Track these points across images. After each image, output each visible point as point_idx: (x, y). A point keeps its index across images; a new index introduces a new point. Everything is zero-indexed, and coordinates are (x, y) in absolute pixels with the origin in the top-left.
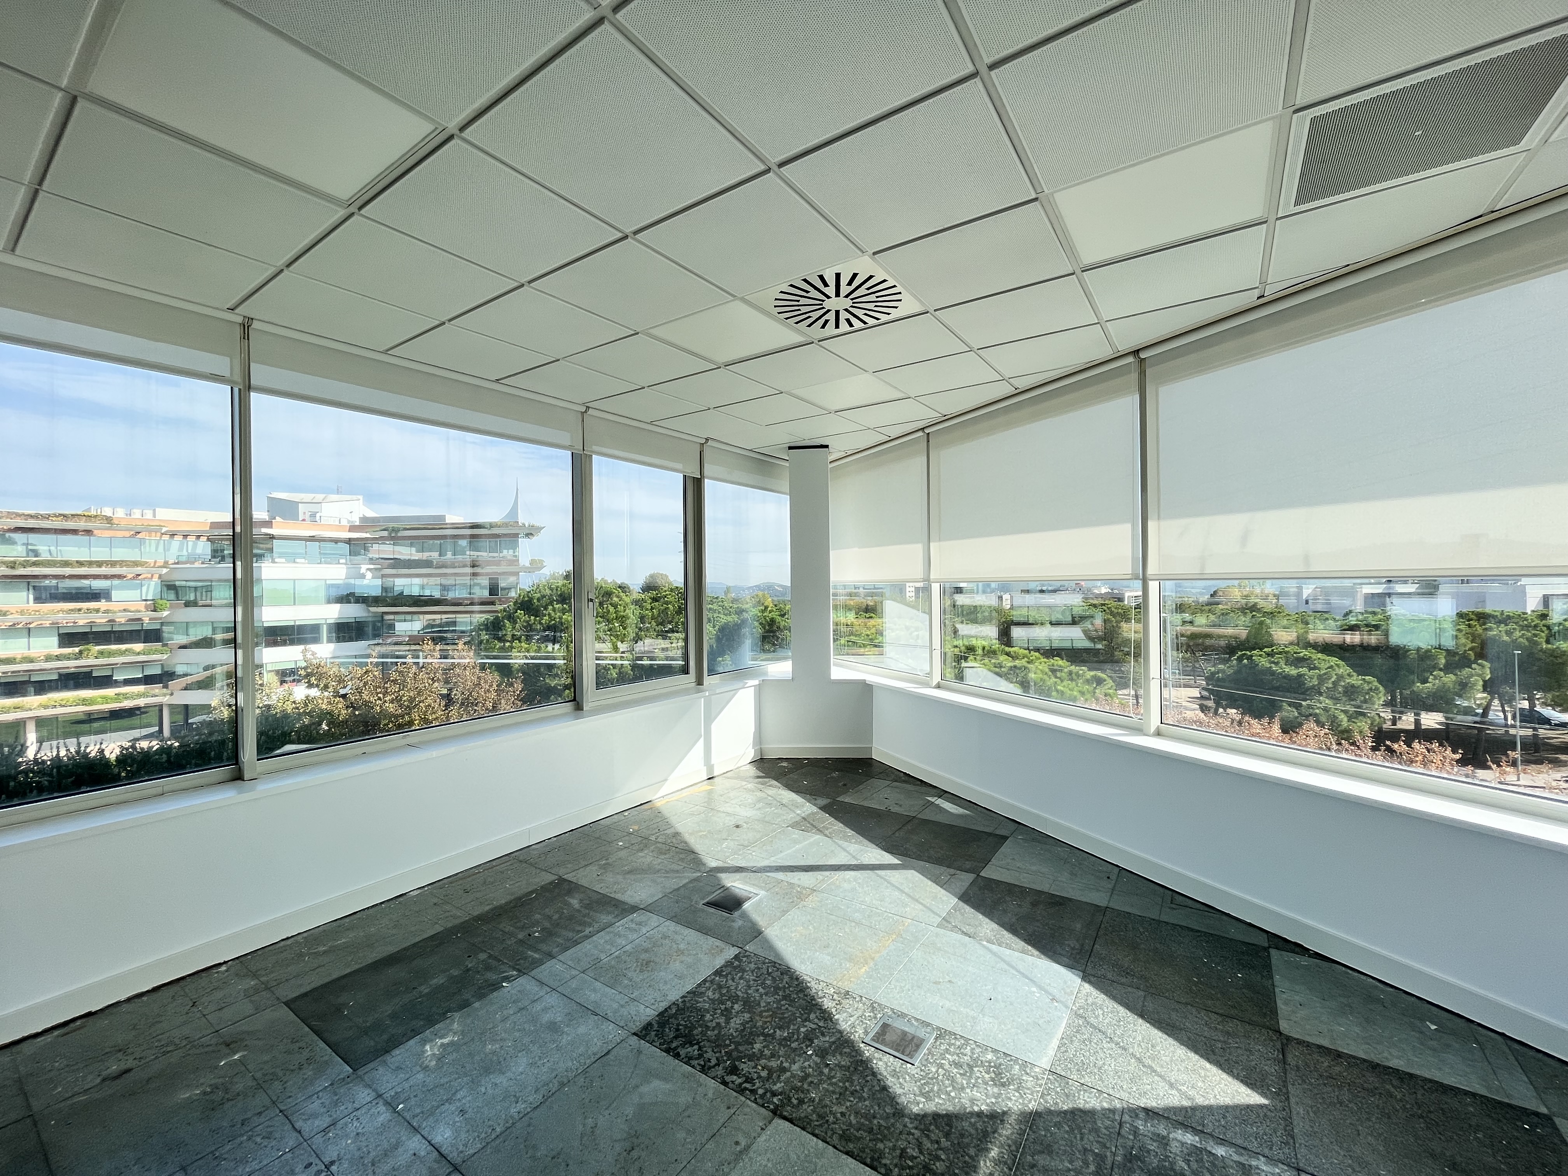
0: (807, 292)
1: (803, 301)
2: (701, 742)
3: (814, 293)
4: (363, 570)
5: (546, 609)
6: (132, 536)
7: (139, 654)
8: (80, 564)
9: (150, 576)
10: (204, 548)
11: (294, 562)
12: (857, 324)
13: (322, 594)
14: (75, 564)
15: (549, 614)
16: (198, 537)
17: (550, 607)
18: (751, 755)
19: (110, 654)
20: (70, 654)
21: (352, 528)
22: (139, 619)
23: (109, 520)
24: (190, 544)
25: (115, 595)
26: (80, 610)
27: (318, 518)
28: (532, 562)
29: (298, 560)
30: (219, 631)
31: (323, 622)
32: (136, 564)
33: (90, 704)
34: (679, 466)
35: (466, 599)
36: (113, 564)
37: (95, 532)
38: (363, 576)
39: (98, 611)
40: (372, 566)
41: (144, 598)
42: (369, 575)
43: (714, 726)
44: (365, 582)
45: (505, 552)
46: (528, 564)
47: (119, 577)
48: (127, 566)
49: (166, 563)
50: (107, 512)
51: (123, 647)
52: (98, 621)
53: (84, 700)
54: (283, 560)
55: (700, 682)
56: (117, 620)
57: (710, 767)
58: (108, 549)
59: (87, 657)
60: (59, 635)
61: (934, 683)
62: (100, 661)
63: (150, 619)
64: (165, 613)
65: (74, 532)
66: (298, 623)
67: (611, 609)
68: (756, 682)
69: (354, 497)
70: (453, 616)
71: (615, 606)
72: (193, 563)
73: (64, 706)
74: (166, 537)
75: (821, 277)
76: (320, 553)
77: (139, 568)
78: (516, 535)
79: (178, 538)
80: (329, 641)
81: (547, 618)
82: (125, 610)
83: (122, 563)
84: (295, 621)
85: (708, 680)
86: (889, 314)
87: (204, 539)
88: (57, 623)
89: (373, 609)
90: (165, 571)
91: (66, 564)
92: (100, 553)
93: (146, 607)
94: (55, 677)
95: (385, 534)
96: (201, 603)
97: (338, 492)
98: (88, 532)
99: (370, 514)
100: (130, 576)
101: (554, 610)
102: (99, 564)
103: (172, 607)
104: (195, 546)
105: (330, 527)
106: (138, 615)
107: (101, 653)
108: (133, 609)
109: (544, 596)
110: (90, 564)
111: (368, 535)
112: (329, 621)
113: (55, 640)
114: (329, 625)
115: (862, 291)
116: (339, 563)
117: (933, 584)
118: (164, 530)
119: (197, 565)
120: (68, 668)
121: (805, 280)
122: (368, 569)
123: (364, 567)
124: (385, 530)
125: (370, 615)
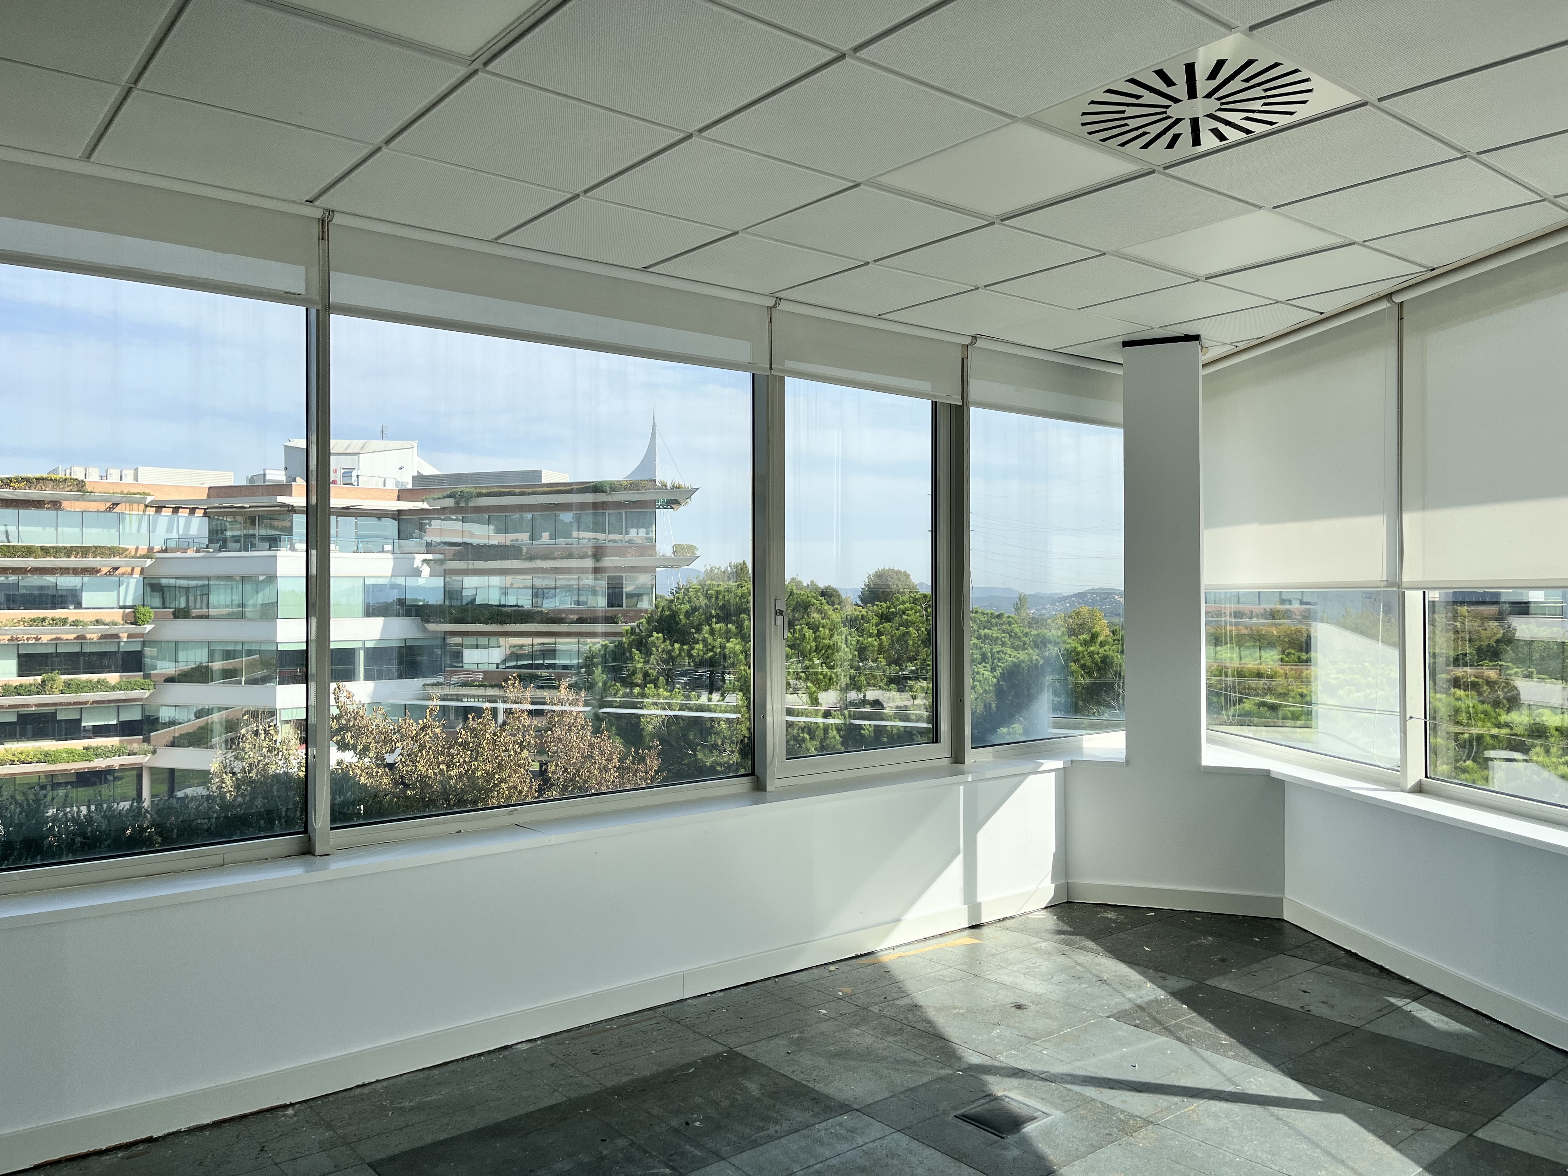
0: (1138, 97)
1: (1130, 111)
2: (959, 862)
3: (1149, 98)
4: (417, 563)
5: (699, 630)
6: (110, 509)
7: (114, 688)
8: (46, 551)
9: (129, 570)
10: (198, 527)
12: (1233, 135)
13: (358, 601)
14: (39, 552)
15: (704, 640)
16: (192, 511)
17: (706, 628)
18: (1047, 892)
19: (80, 688)
20: (31, 685)
21: (402, 495)
22: (117, 636)
23: (80, 485)
24: (182, 521)
25: (87, 598)
26: (43, 620)
27: (354, 478)
28: (677, 549)
30: (217, 656)
31: (361, 645)
32: (112, 552)
33: (54, 762)
34: (926, 386)
35: (571, 611)
36: (84, 551)
37: (65, 504)
38: (417, 573)
39: (64, 622)
40: (429, 557)
41: (121, 604)
42: (426, 570)
43: (982, 837)
44: (421, 581)
45: (633, 532)
46: (669, 553)
47: (92, 571)
48: (103, 555)
49: (150, 549)
50: (78, 474)
51: (95, 677)
52: (65, 637)
53: (46, 754)
55: (958, 758)
56: (88, 636)
57: (974, 908)
58: (78, 530)
59: (51, 692)
60: (19, 656)
61: (1411, 783)
62: (69, 697)
63: (129, 636)
64: (149, 627)
65: (37, 504)
67: (809, 633)
68: (1059, 764)
69: (406, 444)
70: (552, 640)
71: (815, 628)
72: (185, 550)
73: (23, 763)
74: (151, 511)
75: (1161, 74)
76: (357, 535)
77: (117, 559)
78: (652, 504)
79: (167, 512)
80: (367, 677)
81: (700, 646)
82: (97, 621)
83: (97, 551)
85: (972, 756)
86: (1291, 113)
87: (199, 513)
88: (17, 639)
89: (432, 627)
90: (149, 562)
91: (28, 551)
92: (69, 536)
93: (125, 617)
94: (14, 719)
95: (450, 503)
96: (195, 612)
97: (383, 435)
98: (56, 505)
99: (429, 470)
100: (105, 570)
101: (712, 632)
102: (69, 552)
103: (157, 619)
104: (188, 525)
105: (370, 493)
106: (114, 630)
107: (68, 685)
108: (107, 620)
109: (695, 609)
110: (57, 551)
111: (425, 506)
112: (369, 645)
113: (12, 665)
114: (367, 650)
115: (1236, 84)
116: (383, 551)
117: (1408, 593)
118: (149, 499)
119: (190, 553)
120: (28, 706)
121: (1133, 81)
122: (425, 561)
123: (419, 558)
124: (450, 496)
125: (426, 635)
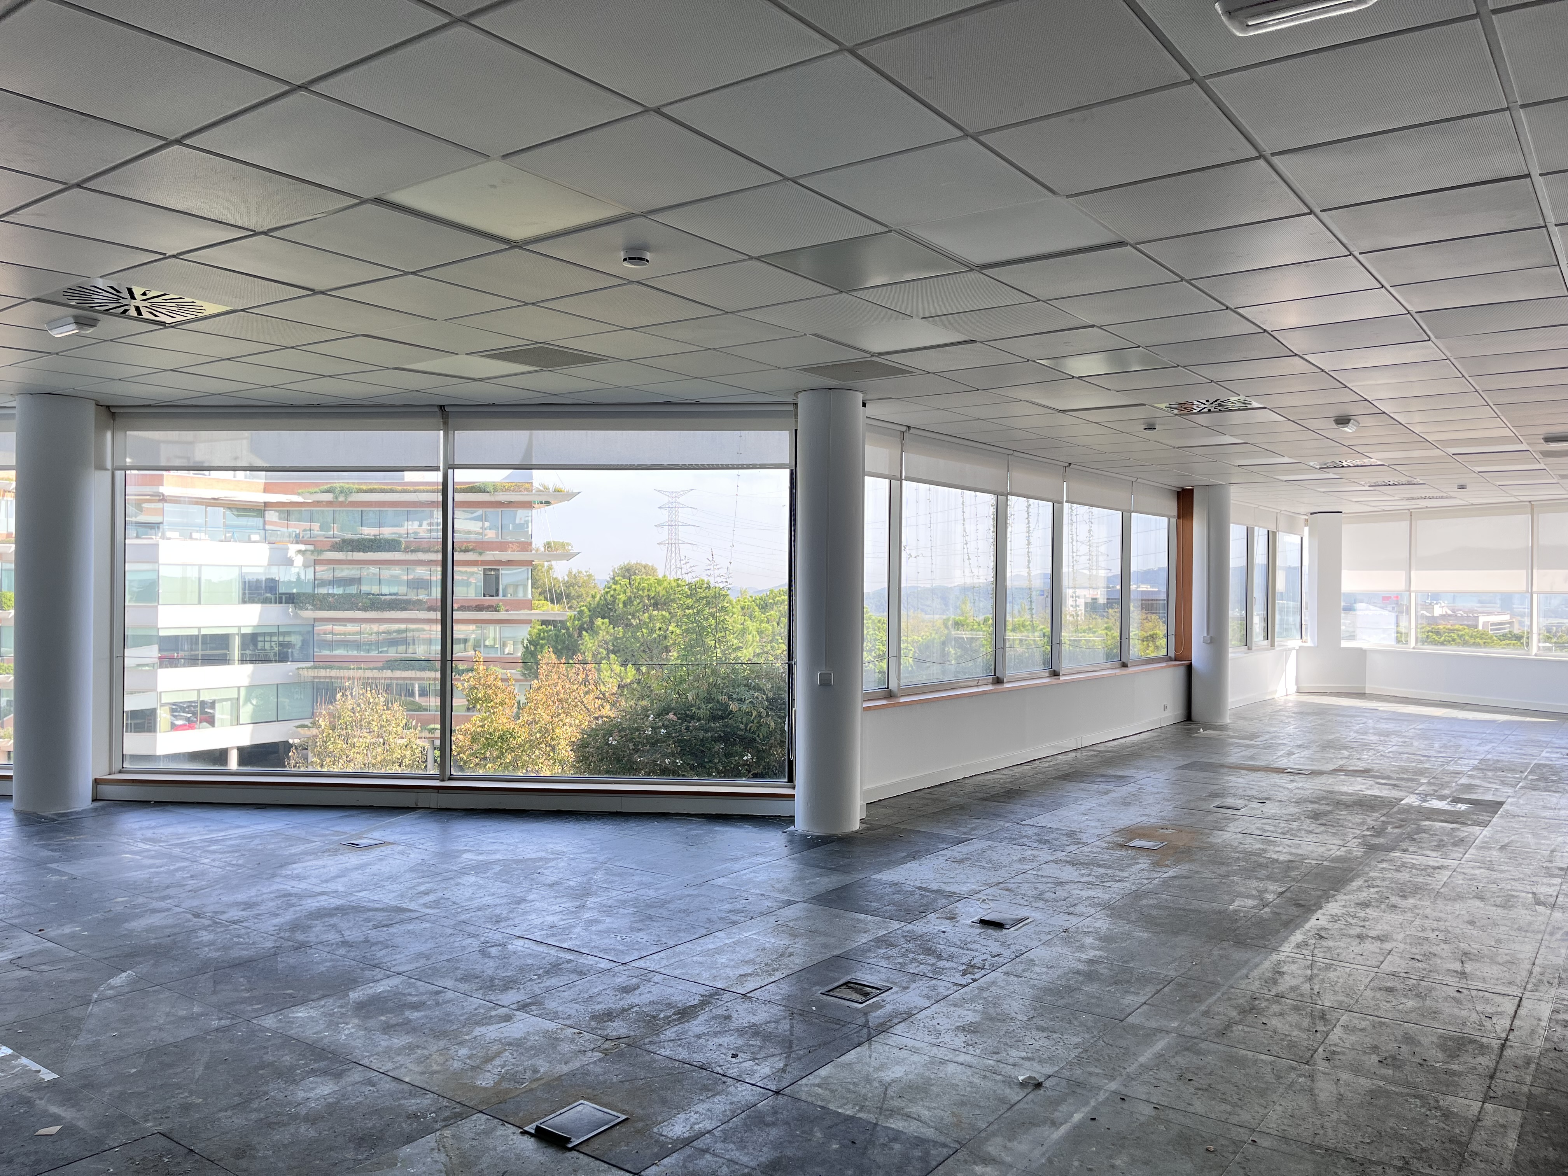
4: (289, 553)
11: (191, 538)
13: (236, 591)
21: (268, 488)
29: (195, 535)
31: (235, 631)
38: (290, 562)
40: (302, 547)
42: (300, 560)
44: (294, 571)
46: (544, 547)
54: (176, 535)
64: (12, 613)
66: (204, 632)
76: (224, 524)
80: (241, 662)
84: (199, 628)
89: (303, 614)
90: (12, 548)
95: (329, 497)
111: (299, 499)
112: (244, 631)
114: (242, 636)
116: (249, 541)
118: (13, 485)
122: (299, 551)
123: (293, 548)
124: (328, 491)
125: (298, 622)
